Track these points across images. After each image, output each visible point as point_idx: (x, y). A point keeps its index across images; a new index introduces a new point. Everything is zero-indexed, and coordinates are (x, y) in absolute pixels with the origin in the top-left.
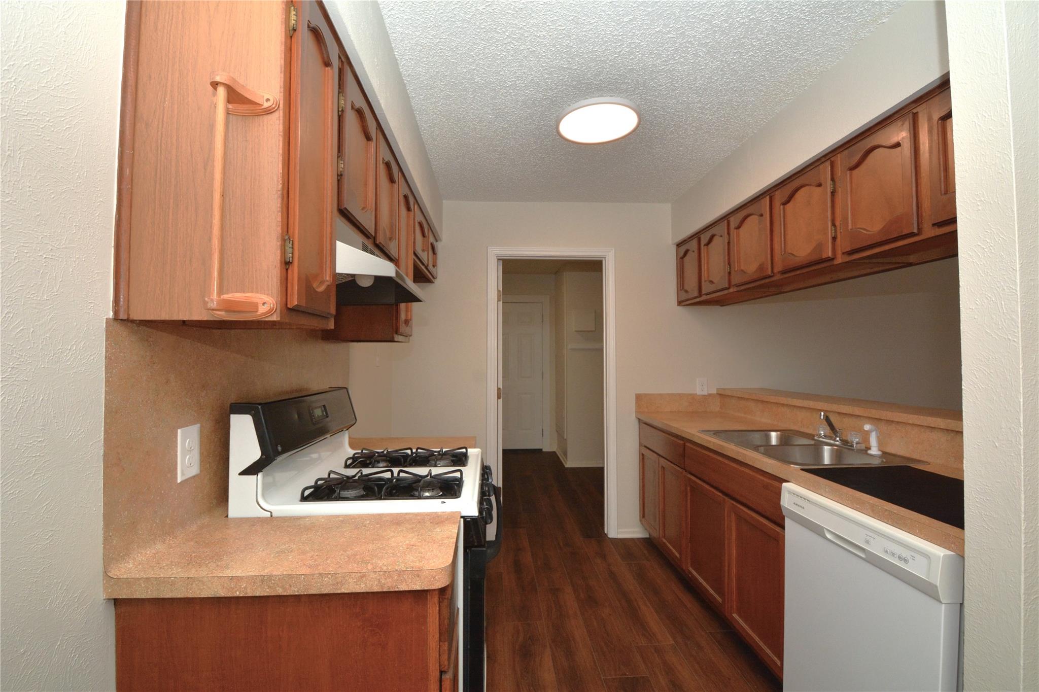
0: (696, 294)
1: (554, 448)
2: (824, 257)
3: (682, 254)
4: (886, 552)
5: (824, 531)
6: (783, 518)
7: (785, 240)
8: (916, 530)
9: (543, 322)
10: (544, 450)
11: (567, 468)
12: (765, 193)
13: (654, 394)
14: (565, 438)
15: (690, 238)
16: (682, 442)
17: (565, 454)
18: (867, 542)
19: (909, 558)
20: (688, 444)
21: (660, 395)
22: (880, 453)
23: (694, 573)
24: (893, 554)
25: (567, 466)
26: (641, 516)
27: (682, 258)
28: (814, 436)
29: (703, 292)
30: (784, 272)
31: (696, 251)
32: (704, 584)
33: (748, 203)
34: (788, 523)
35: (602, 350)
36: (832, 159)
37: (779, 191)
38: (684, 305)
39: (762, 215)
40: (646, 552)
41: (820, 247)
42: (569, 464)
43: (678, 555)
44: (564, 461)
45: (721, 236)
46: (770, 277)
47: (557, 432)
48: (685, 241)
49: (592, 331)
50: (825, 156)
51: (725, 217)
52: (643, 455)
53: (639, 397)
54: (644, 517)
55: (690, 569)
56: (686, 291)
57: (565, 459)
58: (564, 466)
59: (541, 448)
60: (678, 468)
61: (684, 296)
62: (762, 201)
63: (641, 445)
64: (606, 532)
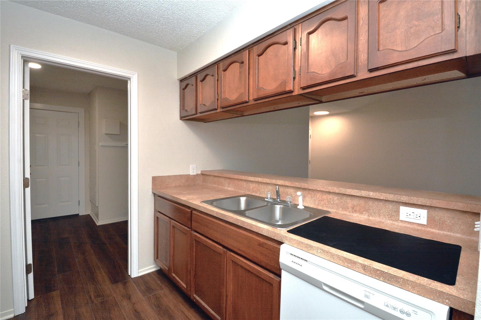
0: (194, 112)
1: (88, 212)
2: (287, 90)
3: (184, 86)
4: (387, 306)
5: (322, 284)
6: (280, 270)
7: (258, 79)
8: (409, 287)
9: (79, 127)
10: (80, 215)
11: (99, 226)
12: (245, 48)
13: (164, 176)
14: (97, 206)
15: (189, 76)
16: (189, 211)
17: (97, 215)
18: (367, 296)
19: (411, 312)
20: (194, 212)
21: (169, 176)
22: (303, 207)
23: (198, 298)
24: (395, 309)
25: (98, 224)
26: (156, 258)
27: (184, 89)
28: (264, 198)
29: (199, 111)
30: (256, 100)
31: (194, 85)
32: (206, 306)
33: (233, 54)
34: (284, 274)
35: (127, 147)
36: (295, 27)
37: (256, 47)
38: (184, 120)
39: (242, 63)
40: (159, 282)
41: (284, 83)
42: (100, 222)
43: (185, 286)
44: (97, 221)
45: (213, 76)
46: (247, 102)
47: (91, 201)
48: (186, 78)
49: (118, 135)
50: (290, 24)
51: (215, 63)
52: (157, 217)
53: (154, 179)
54: (157, 258)
55: (195, 295)
56: (186, 111)
57: (97, 220)
58: (96, 225)
59: (77, 213)
60: (186, 228)
61: (185, 114)
62: (244, 53)
63: (156, 211)
64: (129, 274)
